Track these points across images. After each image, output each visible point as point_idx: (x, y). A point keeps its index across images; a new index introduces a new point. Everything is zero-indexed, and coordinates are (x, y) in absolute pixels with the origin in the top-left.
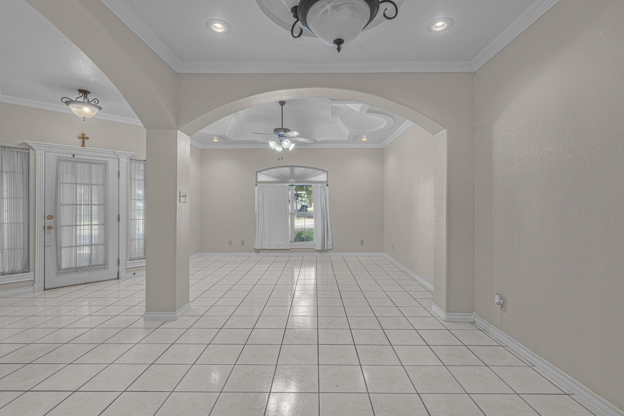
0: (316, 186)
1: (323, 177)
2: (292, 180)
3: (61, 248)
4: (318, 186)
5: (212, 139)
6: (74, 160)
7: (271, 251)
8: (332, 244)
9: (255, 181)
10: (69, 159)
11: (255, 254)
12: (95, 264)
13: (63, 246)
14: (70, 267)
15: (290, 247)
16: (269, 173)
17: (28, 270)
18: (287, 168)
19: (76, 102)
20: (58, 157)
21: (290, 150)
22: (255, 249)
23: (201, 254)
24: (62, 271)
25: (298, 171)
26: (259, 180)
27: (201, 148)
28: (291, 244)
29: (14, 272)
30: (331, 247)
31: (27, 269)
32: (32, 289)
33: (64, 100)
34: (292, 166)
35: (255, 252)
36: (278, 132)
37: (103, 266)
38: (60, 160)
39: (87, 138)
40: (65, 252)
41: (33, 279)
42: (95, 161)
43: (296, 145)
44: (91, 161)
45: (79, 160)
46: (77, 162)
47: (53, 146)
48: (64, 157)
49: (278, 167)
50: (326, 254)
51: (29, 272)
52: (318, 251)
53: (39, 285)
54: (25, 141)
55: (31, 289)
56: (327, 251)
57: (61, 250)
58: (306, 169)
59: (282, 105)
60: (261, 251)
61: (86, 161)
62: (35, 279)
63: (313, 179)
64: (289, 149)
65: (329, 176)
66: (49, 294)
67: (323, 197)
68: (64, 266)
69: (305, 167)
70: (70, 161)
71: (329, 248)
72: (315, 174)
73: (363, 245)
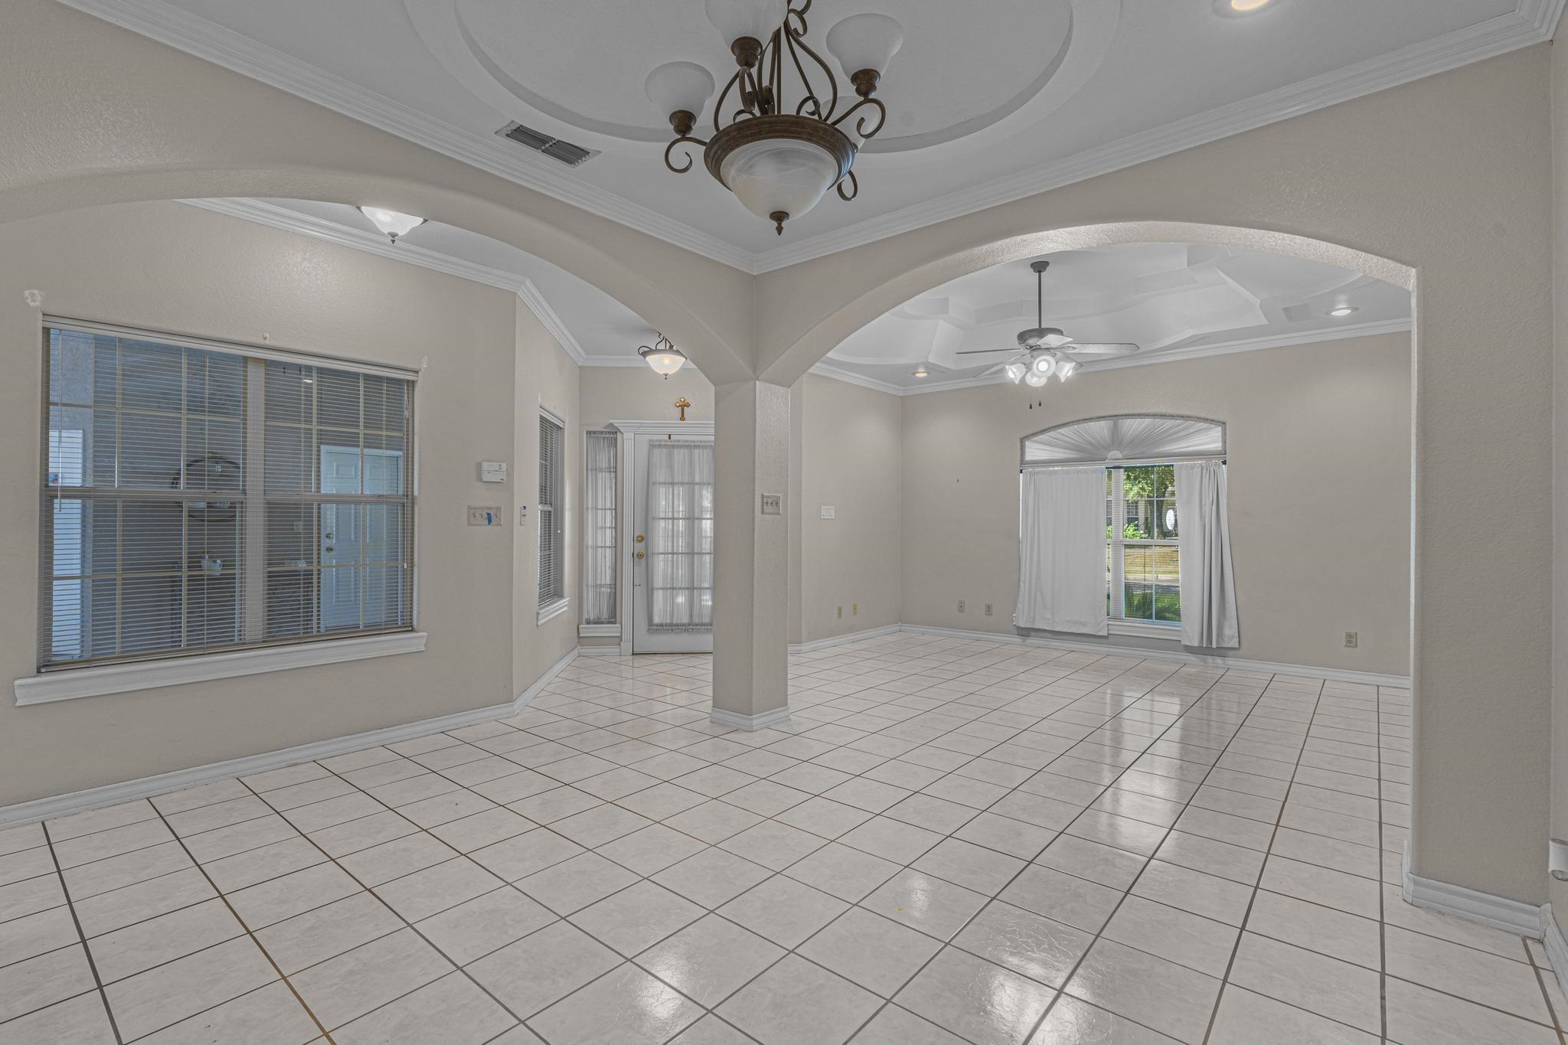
0: (1186, 465)
1: (1210, 440)
2: (1115, 454)
3: (652, 589)
4: (1192, 467)
5: (914, 374)
6: (670, 443)
7: (1059, 637)
8: (1237, 634)
9: (1018, 461)
10: (664, 443)
11: (1018, 640)
12: (697, 621)
13: (656, 586)
14: (664, 622)
15: (1108, 630)
16: (1054, 438)
17: (613, 620)
18: (1102, 423)
19: (657, 351)
20: (650, 441)
21: (1063, 381)
22: (1018, 628)
23: (903, 627)
24: (653, 627)
25: (1132, 427)
26: (1028, 457)
27: (901, 395)
28: (1109, 622)
29: (600, 620)
30: (1234, 643)
31: (613, 618)
32: (618, 650)
33: (641, 351)
34: (1116, 416)
35: (1018, 635)
36: (1025, 341)
37: (709, 627)
38: (653, 446)
39: (688, 405)
40: (659, 597)
41: (619, 635)
42: (698, 444)
43: (1080, 365)
44: (692, 444)
45: (676, 443)
46: (673, 446)
47: (642, 423)
48: (657, 441)
49: (1078, 422)
50: (1219, 661)
51: (615, 623)
52: (1189, 649)
53: (626, 646)
54: (611, 421)
55: (615, 650)
56: (1222, 652)
57: (652, 593)
58: (1158, 421)
59: (1040, 272)
60: (1032, 633)
61: (686, 444)
62: (621, 634)
63: (1175, 447)
64: (1057, 376)
65: (1227, 437)
66: (639, 661)
67: (1212, 494)
68: (657, 620)
69: (1154, 416)
70: (665, 446)
71: (1229, 646)
72: (1182, 434)
73: (1356, 647)
